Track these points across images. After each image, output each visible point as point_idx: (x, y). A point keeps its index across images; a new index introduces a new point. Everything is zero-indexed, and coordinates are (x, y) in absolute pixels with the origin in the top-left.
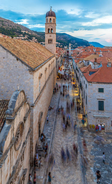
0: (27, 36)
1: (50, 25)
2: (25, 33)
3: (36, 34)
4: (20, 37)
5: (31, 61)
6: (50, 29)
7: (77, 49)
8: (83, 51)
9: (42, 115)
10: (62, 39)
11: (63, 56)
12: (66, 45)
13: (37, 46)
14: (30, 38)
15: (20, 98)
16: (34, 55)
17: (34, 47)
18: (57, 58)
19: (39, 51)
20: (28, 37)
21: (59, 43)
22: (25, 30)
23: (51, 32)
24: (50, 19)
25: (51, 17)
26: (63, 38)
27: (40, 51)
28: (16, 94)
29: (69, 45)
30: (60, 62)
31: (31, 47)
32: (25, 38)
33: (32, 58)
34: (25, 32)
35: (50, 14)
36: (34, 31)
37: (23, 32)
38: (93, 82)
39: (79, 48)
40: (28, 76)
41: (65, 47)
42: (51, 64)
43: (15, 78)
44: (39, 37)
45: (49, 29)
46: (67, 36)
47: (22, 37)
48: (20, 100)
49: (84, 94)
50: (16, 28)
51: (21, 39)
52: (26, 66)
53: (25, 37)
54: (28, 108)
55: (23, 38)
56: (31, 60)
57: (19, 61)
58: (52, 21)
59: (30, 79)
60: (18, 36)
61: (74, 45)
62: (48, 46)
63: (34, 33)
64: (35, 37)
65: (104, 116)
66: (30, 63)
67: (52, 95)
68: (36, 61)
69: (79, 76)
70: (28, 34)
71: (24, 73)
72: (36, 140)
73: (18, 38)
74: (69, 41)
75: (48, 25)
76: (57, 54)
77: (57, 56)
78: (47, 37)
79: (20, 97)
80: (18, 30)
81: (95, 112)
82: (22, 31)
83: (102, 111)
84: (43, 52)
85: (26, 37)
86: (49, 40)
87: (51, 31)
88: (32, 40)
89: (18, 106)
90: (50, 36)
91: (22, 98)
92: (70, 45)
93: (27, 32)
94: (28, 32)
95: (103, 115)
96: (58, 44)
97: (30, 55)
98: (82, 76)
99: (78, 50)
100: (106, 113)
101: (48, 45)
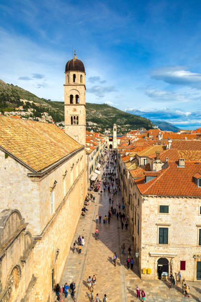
0: (32, 110)
1: (75, 87)
2: (28, 104)
3: (50, 106)
4: (18, 111)
5: (34, 158)
6: (74, 96)
7: (129, 136)
8: (138, 139)
9: (57, 255)
10: (101, 116)
11: (100, 148)
12: (108, 128)
13: (49, 130)
14: (38, 113)
15: (12, 224)
16: (41, 146)
17: (42, 132)
18: (89, 152)
19: (53, 140)
20: (33, 112)
21: (95, 124)
22: (27, 97)
23: (77, 102)
24: (74, 76)
25: (75, 73)
26: (102, 114)
27: (54, 138)
28: (2, 217)
29: (113, 128)
30: (94, 159)
31: (37, 131)
32: (28, 113)
33: (36, 152)
34: (27, 101)
35: (74, 65)
36: (45, 100)
37: (22, 102)
38: (149, 195)
39: (133, 133)
40: (28, 184)
41: (106, 131)
42: (75, 163)
43: (4, 189)
44: (56, 111)
45: (71, 96)
46: (109, 109)
47: (21, 111)
48: (11, 227)
49: (134, 218)
50: (10, 93)
51: (20, 115)
52: (23, 167)
53: (27, 111)
54: (28, 242)
55: (23, 113)
56: (35, 155)
57: (9, 158)
58: (78, 80)
59: (32, 190)
60: (15, 111)
61: (122, 128)
62: (70, 129)
63: (45, 104)
64: (47, 111)
65: (167, 254)
66: (32, 162)
67: (78, 220)
68: (45, 157)
69: (129, 185)
70: (34, 106)
71: (20, 179)
72: (48, 296)
73: (14, 113)
74: (114, 121)
75: (70, 88)
76: (88, 144)
77: (88, 149)
78: (69, 111)
79: (11, 222)
80: (13, 98)
81: (152, 247)
82: (21, 100)
83: (164, 245)
84: (59, 141)
85: (30, 111)
86: (72, 117)
87: (77, 100)
88: (41, 117)
89: (7, 237)
90: (75, 110)
91: (15, 223)
92: (115, 127)
93: (31, 102)
94: (34, 102)
95: (166, 252)
96: (93, 126)
97: (33, 146)
98: (133, 184)
99: (131, 136)
100: (171, 248)
101: (71, 127)
